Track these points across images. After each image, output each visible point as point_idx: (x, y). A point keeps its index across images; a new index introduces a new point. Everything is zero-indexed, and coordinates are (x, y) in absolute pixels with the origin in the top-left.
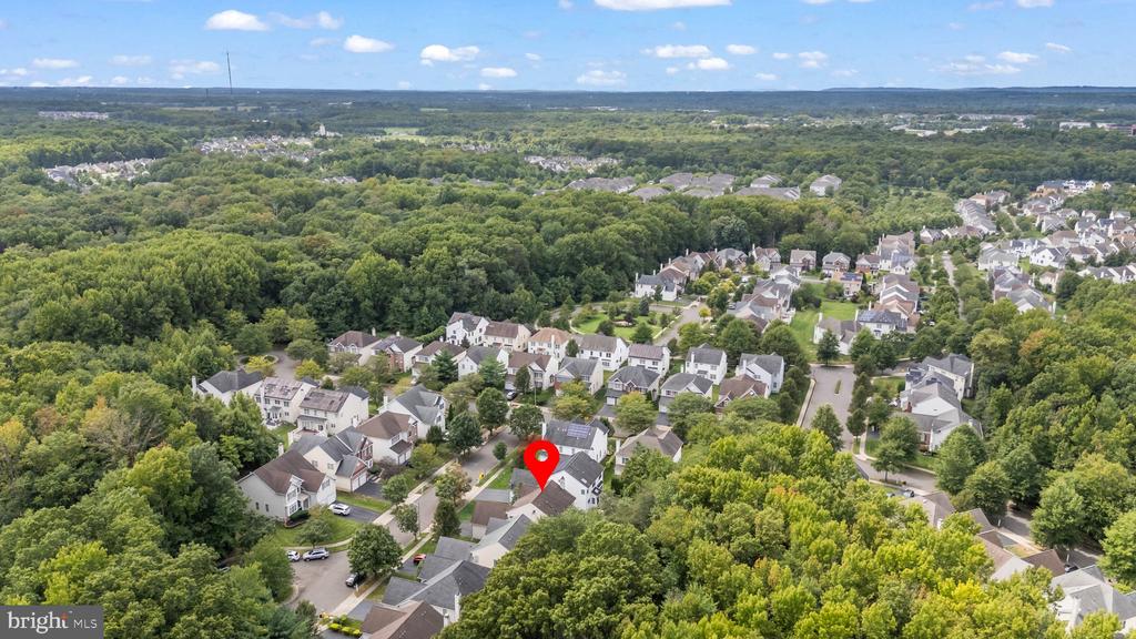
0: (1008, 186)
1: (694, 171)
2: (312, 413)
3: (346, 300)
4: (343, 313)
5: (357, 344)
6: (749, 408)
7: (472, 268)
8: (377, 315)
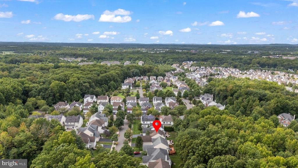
0: (178, 62)
1: (106, 61)
2: (69, 124)
3: (52, 94)
4: (51, 98)
5: (64, 105)
6: (181, 108)
7: (84, 83)
8: (60, 98)
